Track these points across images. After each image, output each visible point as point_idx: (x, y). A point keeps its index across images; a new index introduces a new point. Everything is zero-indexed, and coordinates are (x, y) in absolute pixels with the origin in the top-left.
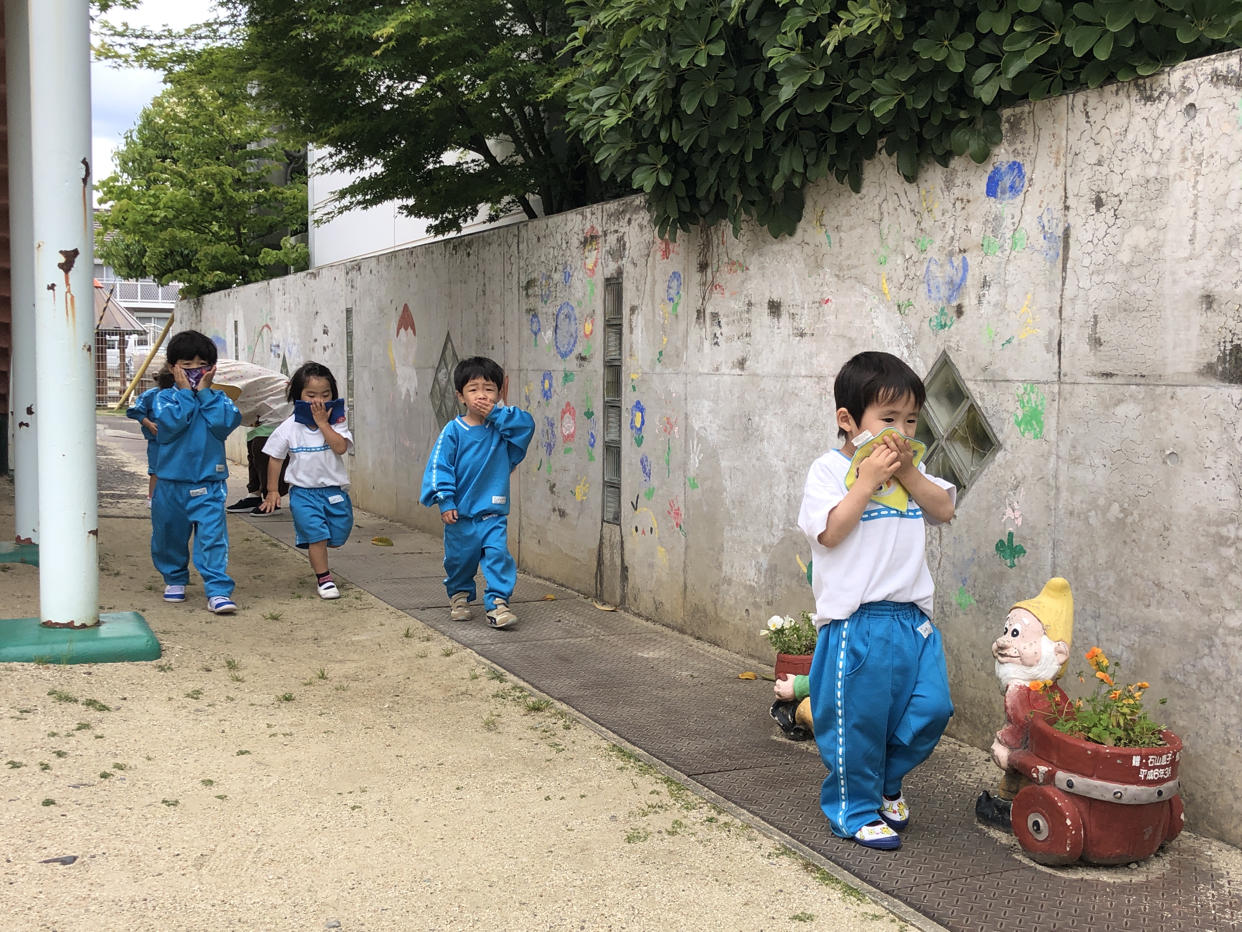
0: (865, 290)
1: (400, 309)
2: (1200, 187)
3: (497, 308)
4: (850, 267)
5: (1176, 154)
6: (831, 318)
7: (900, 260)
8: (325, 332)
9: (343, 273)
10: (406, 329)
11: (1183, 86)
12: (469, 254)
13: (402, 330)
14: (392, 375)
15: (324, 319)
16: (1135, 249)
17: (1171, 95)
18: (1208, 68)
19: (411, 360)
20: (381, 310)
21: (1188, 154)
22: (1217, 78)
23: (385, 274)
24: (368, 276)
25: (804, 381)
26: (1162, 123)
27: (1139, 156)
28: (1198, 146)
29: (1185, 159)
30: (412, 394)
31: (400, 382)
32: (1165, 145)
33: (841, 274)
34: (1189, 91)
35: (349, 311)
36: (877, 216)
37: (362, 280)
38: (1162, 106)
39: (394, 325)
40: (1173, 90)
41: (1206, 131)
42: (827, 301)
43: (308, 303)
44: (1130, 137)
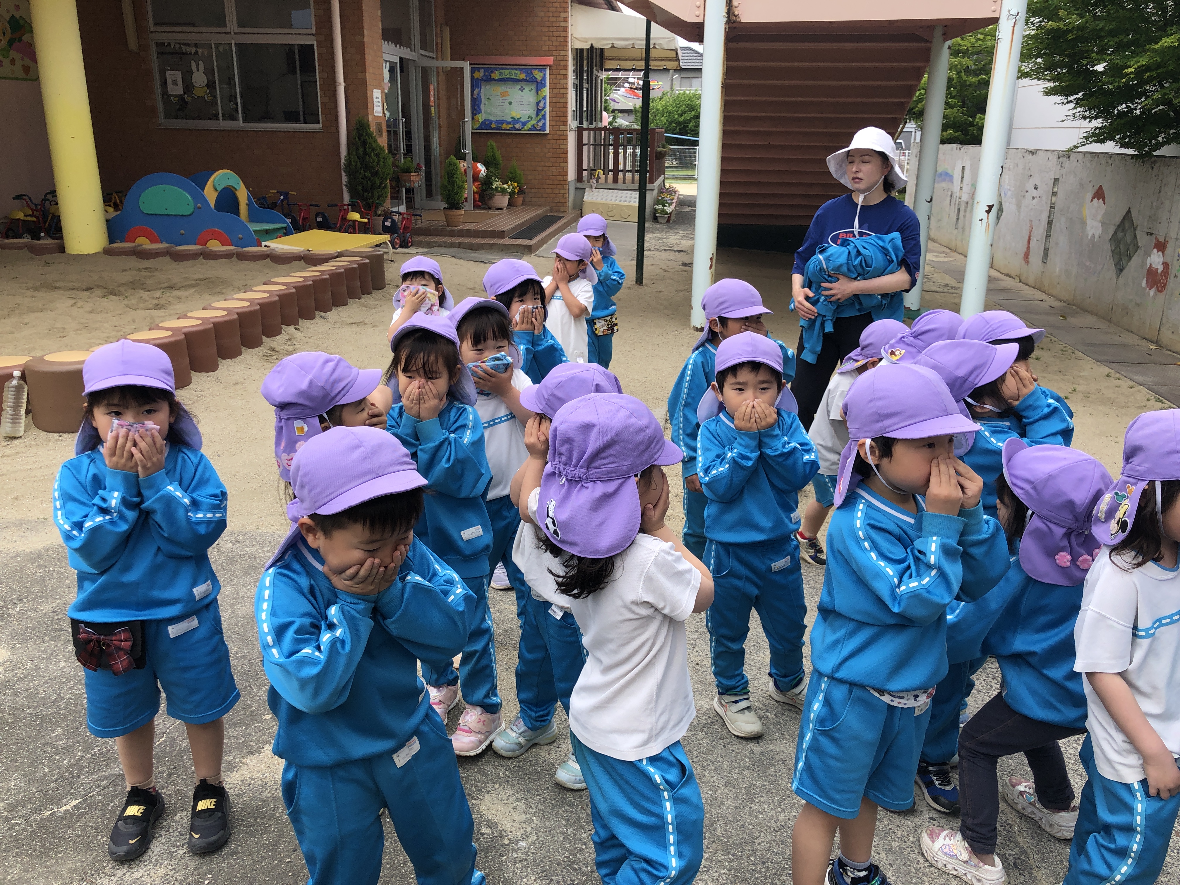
1: (1096, 188)
3: (1167, 202)
8: (1035, 188)
9: (1056, 157)
10: (1098, 199)
12: (1153, 168)
13: (1096, 199)
14: (1083, 223)
15: (1036, 180)
19: (1099, 217)
20: (1082, 185)
23: (1089, 165)
24: (1075, 163)
30: (1096, 237)
31: (1088, 228)
35: (1056, 180)
37: (1068, 164)
39: (1090, 196)
43: (1024, 169)
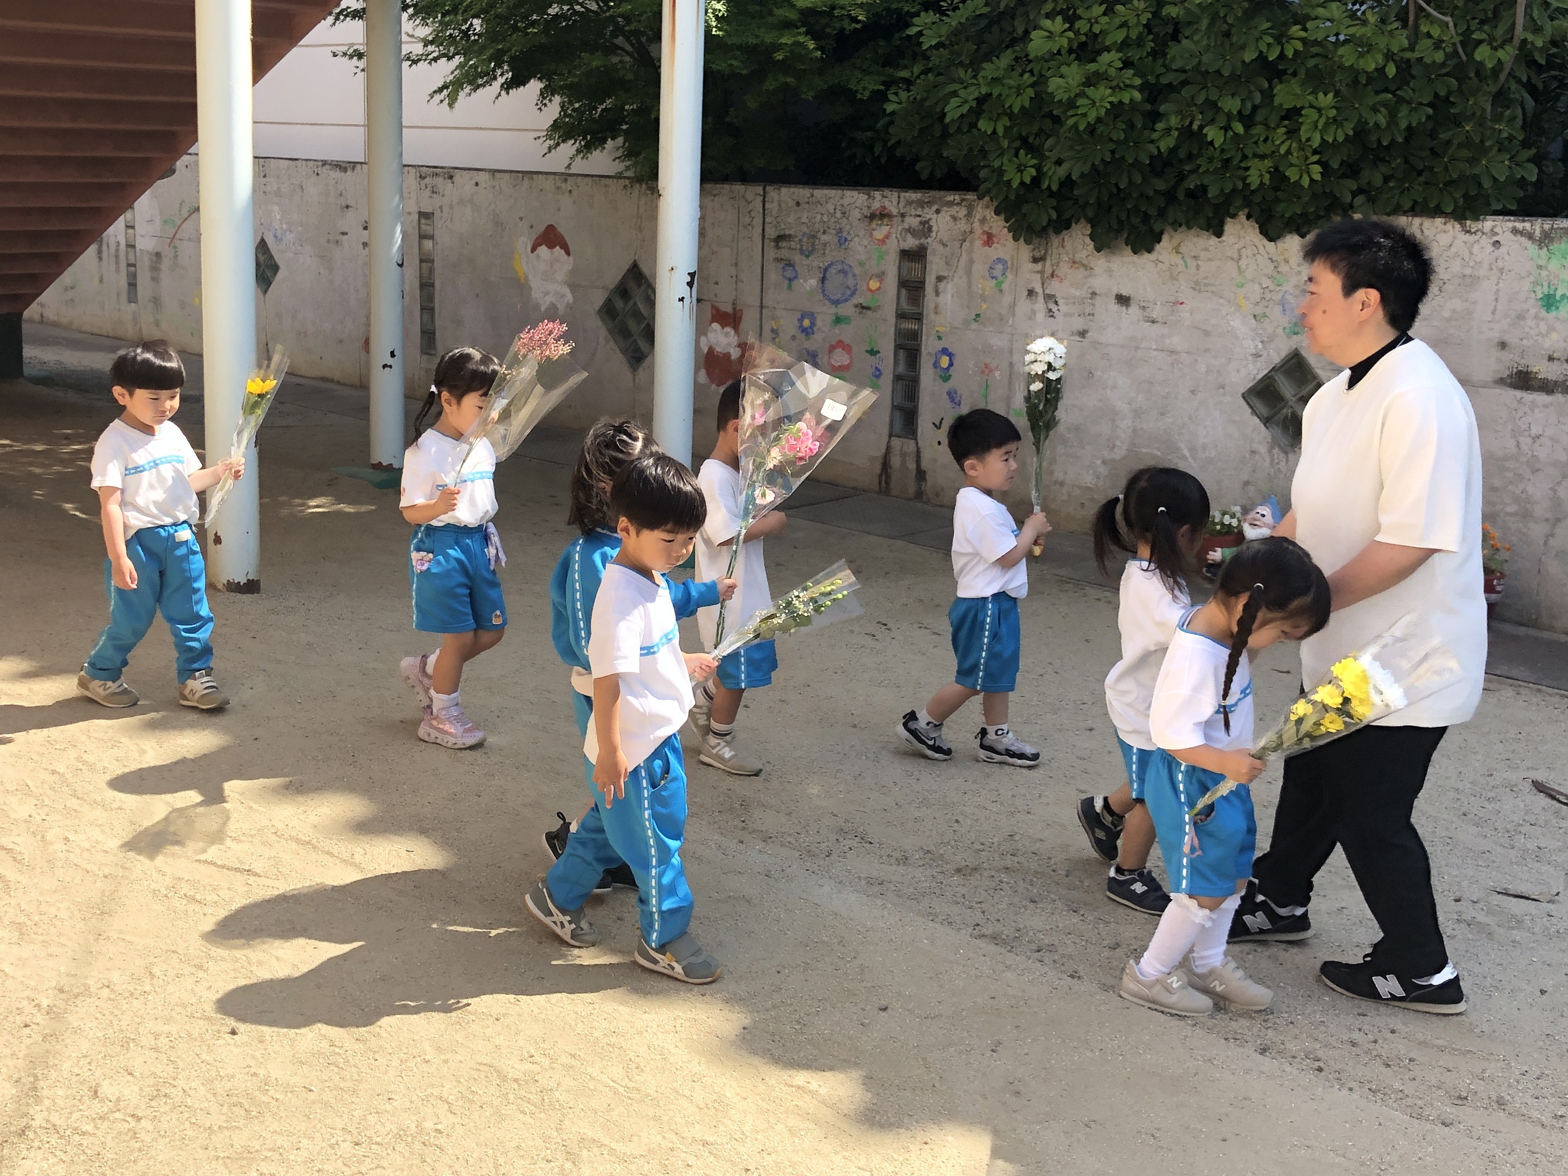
0: (1221, 301)
1: (540, 228)
2: (1500, 285)
4: (1206, 285)
5: (1486, 265)
6: (1187, 315)
7: (1257, 287)
11: (1492, 230)
13: (543, 248)
16: (1454, 311)
17: (1483, 233)
18: (1510, 225)
21: (1494, 267)
22: (1515, 231)
25: (1155, 353)
26: (1476, 247)
27: (1459, 262)
28: (1500, 264)
29: (1491, 269)
32: (1478, 259)
33: (1197, 288)
34: (1496, 234)
36: (1236, 256)
38: (1477, 237)
40: (1485, 231)
41: (1506, 257)
42: (1182, 303)
44: (1453, 249)
